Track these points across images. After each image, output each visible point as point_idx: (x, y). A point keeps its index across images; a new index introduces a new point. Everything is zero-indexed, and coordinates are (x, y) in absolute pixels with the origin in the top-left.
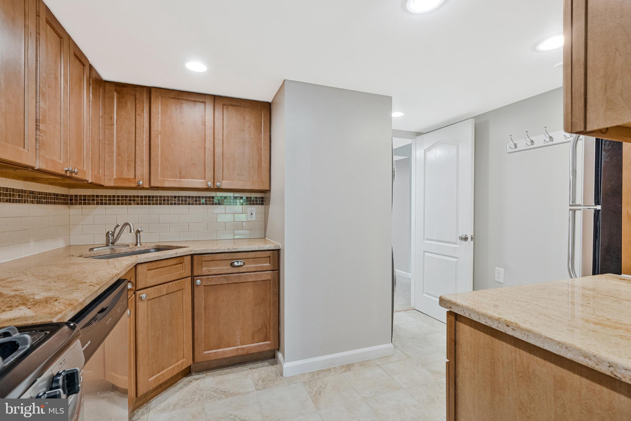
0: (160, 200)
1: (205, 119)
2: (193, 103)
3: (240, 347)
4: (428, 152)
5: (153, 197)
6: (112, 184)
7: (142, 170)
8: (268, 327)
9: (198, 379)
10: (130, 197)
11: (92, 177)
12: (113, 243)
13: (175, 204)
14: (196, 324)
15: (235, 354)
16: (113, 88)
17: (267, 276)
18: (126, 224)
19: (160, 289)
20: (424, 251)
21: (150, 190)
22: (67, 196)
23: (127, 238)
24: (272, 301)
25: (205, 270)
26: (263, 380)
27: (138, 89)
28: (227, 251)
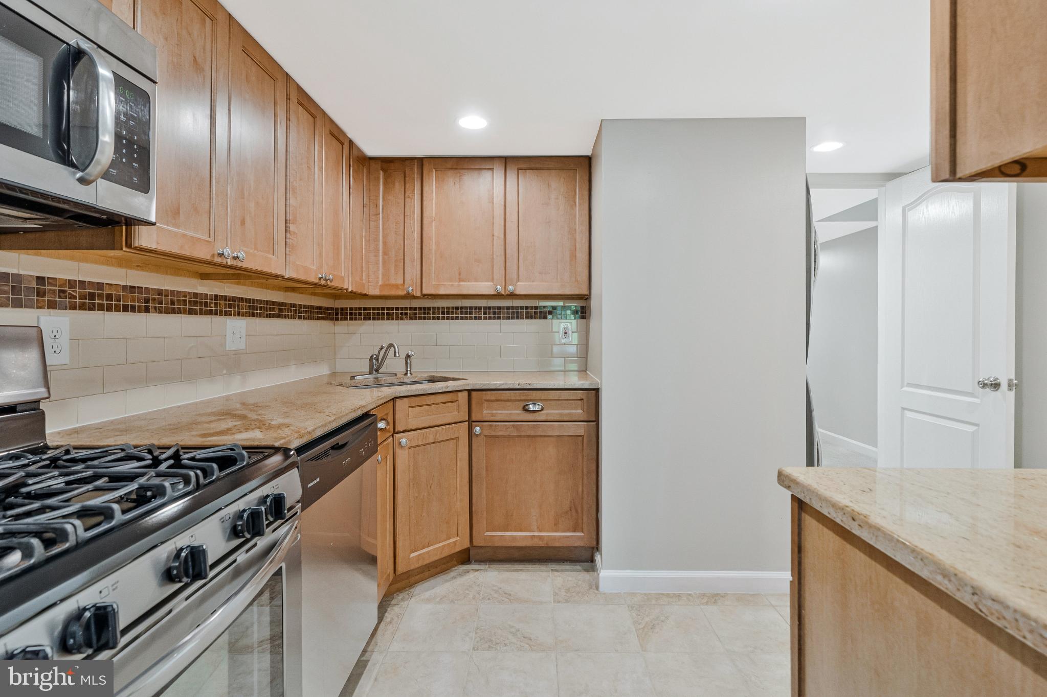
0: (439, 313)
1: (493, 194)
2: (476, 173)
3: (536, 534)
4: (910, 210)
5: (429, 308)
6: (377, 292)
7: (412, 271)
8: (579, 511)
9: (478, 570)
10: (402, 309)
11: (352, 284)
12: (377, 371)
13: (457, 318)
14: (474, 490)
15: (529, 543)
16: (379, 166)
17: (579, 429)
18: (391, 345)
19: (425, 435)
20: (904, 409)
21: (423, 298)
22: (332, 309)
23: (395, 364)
24: (585, 470)
25: (487, 413)
26: (568, 590)
27: (408, 162)
28: (517, 387)
